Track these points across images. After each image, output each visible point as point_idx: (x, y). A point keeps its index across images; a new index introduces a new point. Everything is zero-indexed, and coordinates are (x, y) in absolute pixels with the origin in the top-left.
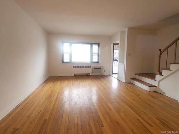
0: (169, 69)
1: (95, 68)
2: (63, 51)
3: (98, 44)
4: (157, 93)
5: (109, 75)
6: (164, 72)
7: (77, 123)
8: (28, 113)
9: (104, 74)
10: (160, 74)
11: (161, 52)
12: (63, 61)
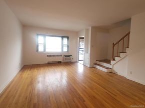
0: (120, 57)
1: (66, 56)
2: (38, 42)
3: (68, 38)
4: (112, 73)
5: (76, 62)
6: (117, 59)
7: (65, 102)
8: (14, 101)
9: (73, 61)
10: (114, 60)
11: (114, 45)
12: (37, 51)
